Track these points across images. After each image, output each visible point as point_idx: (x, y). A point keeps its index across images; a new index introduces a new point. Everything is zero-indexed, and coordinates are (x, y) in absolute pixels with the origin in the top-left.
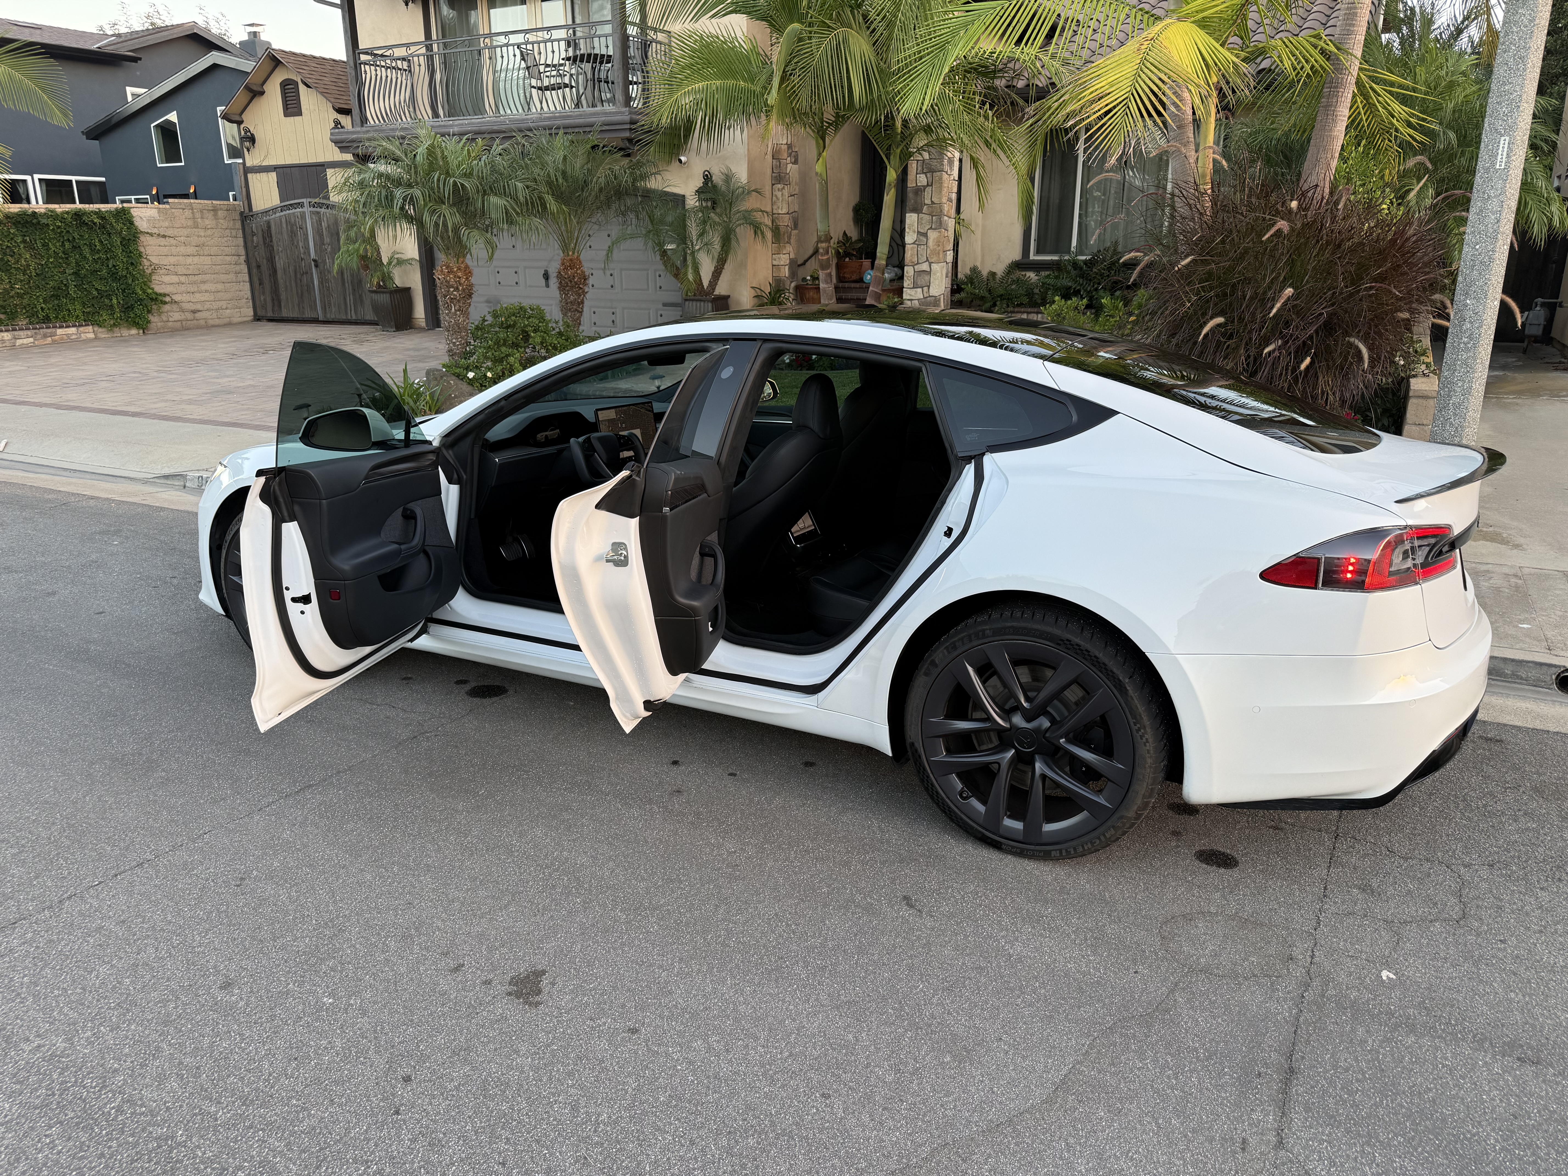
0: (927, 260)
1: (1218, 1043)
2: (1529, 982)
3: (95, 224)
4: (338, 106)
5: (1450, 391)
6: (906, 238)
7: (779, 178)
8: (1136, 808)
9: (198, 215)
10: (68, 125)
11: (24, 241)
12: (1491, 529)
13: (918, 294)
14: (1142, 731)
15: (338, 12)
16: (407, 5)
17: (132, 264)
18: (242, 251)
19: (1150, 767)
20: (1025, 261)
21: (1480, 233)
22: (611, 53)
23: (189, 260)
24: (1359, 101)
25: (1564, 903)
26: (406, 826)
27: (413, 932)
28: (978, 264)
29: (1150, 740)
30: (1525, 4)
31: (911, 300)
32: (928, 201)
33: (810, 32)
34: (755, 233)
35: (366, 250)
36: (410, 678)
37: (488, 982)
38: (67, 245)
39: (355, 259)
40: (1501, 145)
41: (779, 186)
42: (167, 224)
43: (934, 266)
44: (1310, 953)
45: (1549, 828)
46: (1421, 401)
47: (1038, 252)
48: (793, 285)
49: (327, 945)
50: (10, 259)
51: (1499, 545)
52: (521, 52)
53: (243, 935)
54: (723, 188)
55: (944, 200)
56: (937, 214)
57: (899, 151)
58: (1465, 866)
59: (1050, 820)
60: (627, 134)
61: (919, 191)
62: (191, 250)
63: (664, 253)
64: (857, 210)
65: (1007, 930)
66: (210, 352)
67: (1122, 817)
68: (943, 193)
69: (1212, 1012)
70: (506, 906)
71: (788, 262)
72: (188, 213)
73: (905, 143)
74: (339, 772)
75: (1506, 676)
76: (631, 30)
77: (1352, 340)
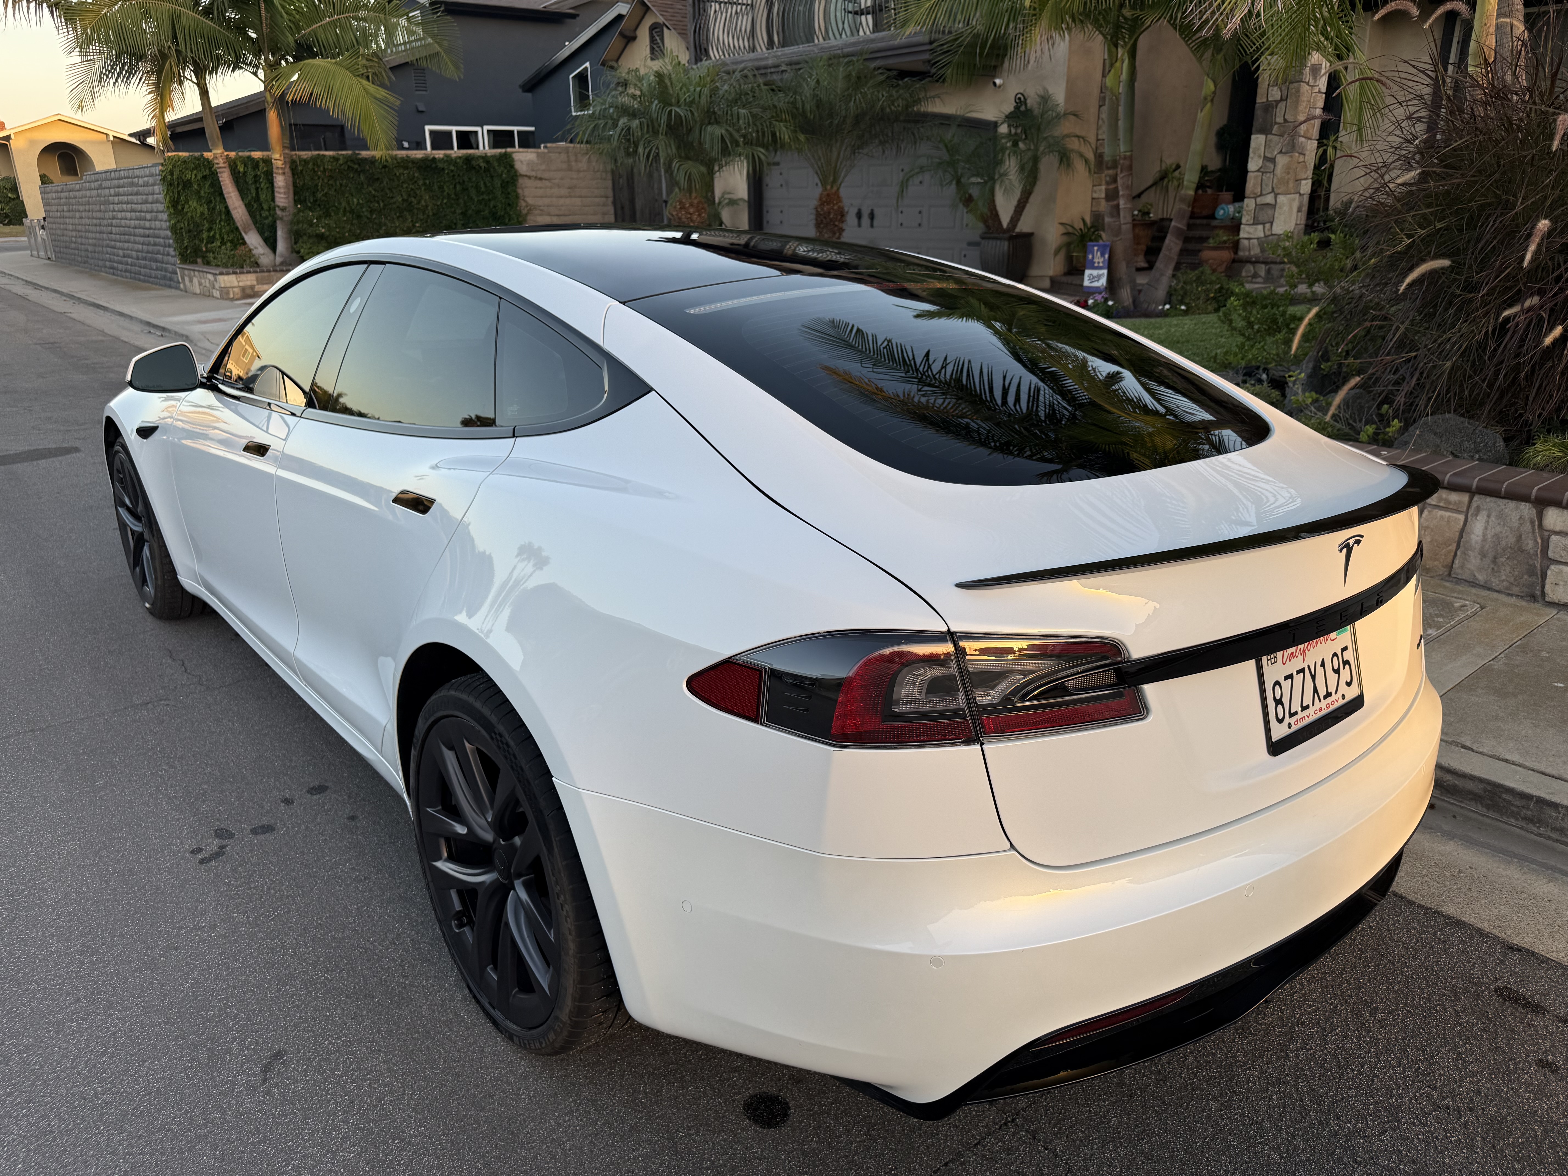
3: (480, 167)
6: (1249, 165)
9: (573, 158)
11: (425, 184)
13: (1259, 231)
17: (509, 205)
18: (610, 193)
23: (562, 201)
31: (1249, 239)
32: (1280, 120)
38: (458, 187)
42: (543, 167)
43: (1281, 199)
50: (413, 199)
54: (1036, 112)
55: (1302, 118)
56: (1290, 134)
61: (1270, 107)
62: (564, 192)
63: (960, 185)
64: (1221, 134)
68: (1301, 108)
72: (563, 156)
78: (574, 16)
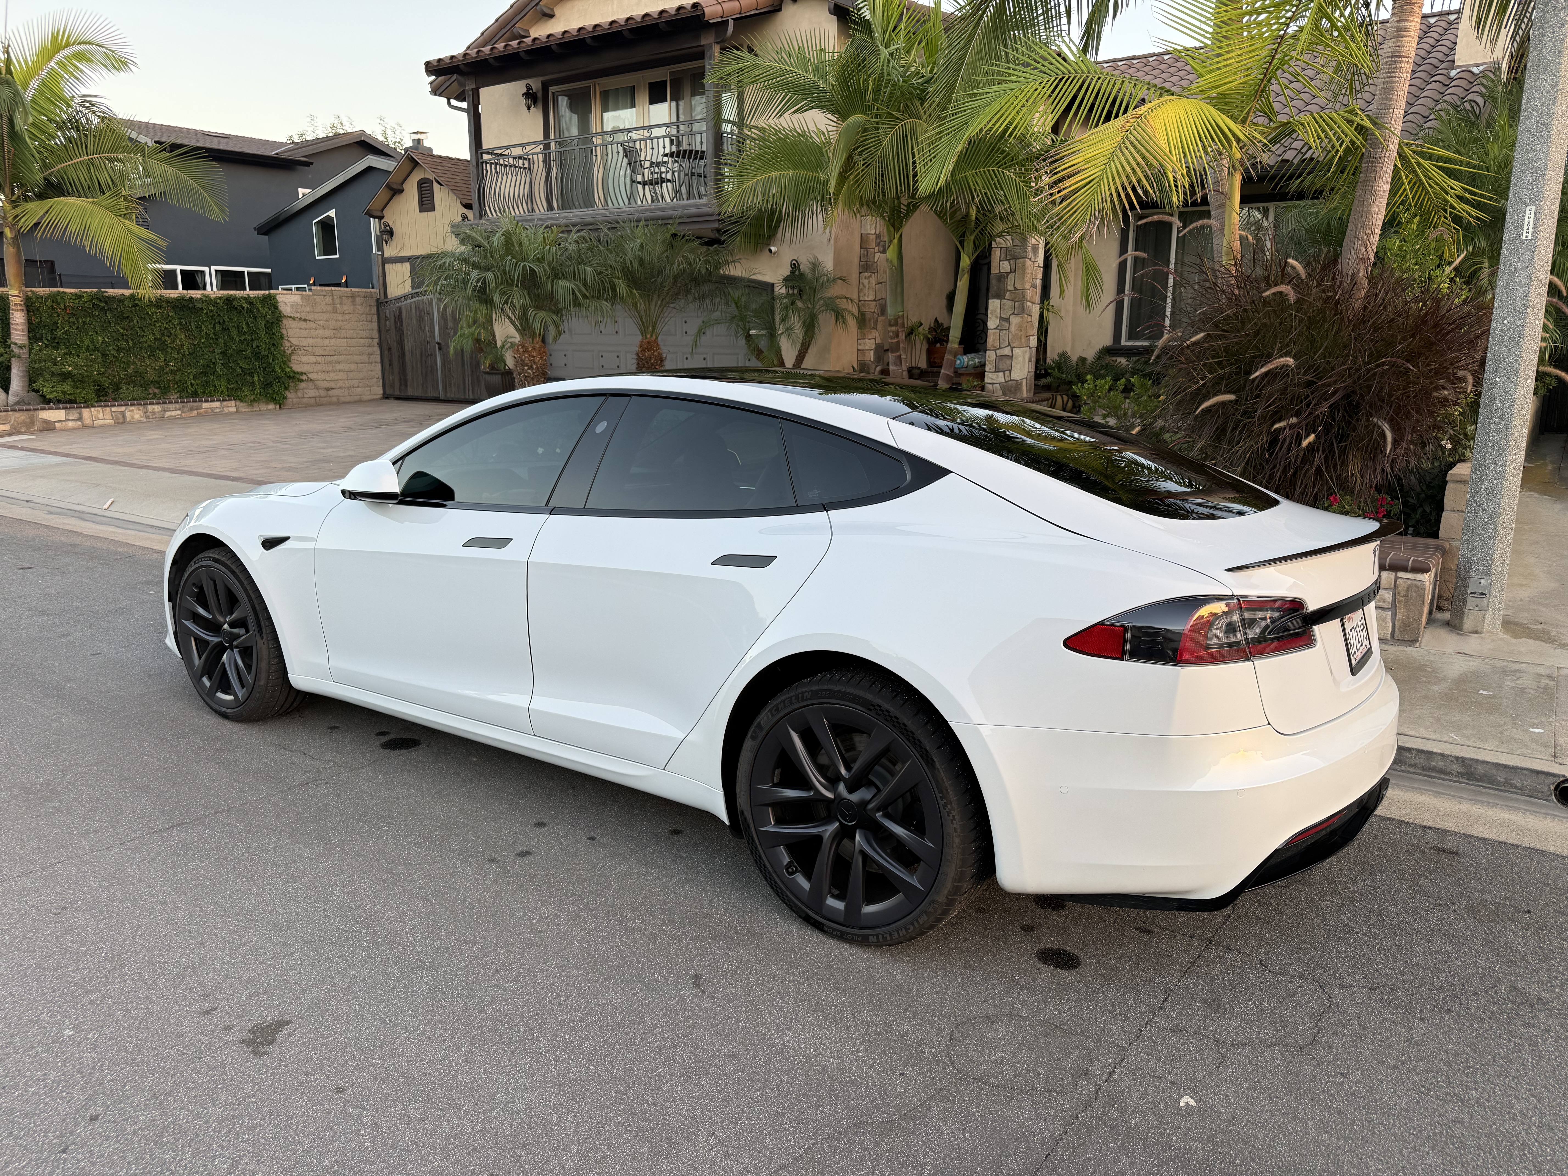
0: (1009, 345)
1: (952, 1160)
2: (1353, 1123)
3: (243, 308)
4: (464, 202)
5: (1482, 475)
6: (989, 324)
7: (866, 266)
9: (337, 301)
10: (224, 220)
11: (180, 324)
12: (1540, 626)
13: (1000, 378)
14: (949, 807)
15: (465, 115)
16: (529, 109)
17: (274, 345)
18: (376, 334)
19: (958, 847)
20: (1117, 346)
21: (1507, 307)
22: (704, 149)
23: (327, 342)
24: (1403, 176)
25: (1441, 1037)
26: (246, 868)
27: (188, 972)
28: (1069, 351)
29: (957, 818)
30: (1545, 70)
31: (993, 384)
32: (1010, 288)
33: (877, 123)
34: (838, 320)
35: (479, 333)
36: (338, 727)
37: (228, 1028)
38: (218, 327)
39: (470, 342)
40: (1527, 215)
41: (866, 274)
42: (308, 309)
43: (1016, 351)
44: (1110, 1069)
45: (1465, 953)
46: (1459, 486)
47: (1130, 337)
48: (878, 368)
49: (102, 978)
50: (167, 339)
51: (1543, 644)
52: (625, 150)
53: (32, 962)
54: (810, 276)
55: (1027, 286)
56: (1019, 299)
57: (972, 237)
58: (1342, 987)
59: (870, 902)
60: (716, 225)
61: (1002, 277)
62: (328, 333)
63: (748, 337)
65: (785, 1018)
66: (329, 426)
67: (933, 902)
68: (1026, 279)
69: (963, 1125)
70: (291, 954)
71: (873, 347)
72: (328, 299)
73: (979, 229)
74: (216, 813)
75: (1498, 783)
76: (727, 128)
77: (1375, 420)
78: (308, 164)
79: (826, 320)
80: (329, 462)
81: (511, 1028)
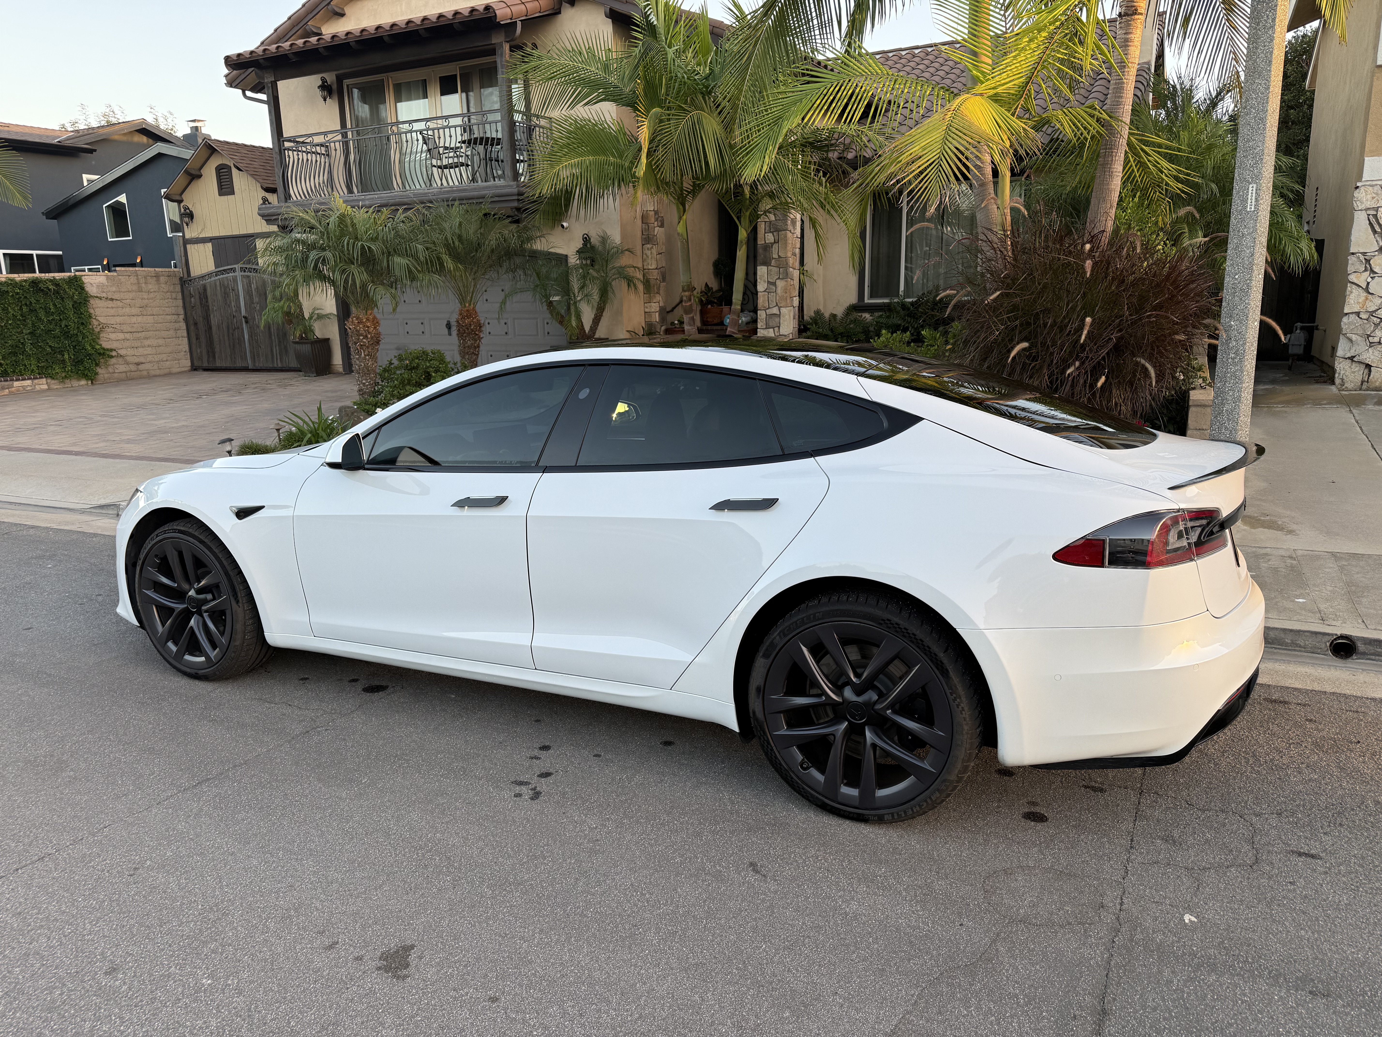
0: (777, 305)
1: (1036, 989)
2: (1317, 919)
3: (50, 290)
4: (265, 186)
5: (1223, 400)
6: (758, 287)
7: (648, 239)
8: (956, 771)
9: (142, 281)
10: (27, 206)
12: (1268, 518)
13: (770, 332)
14: (958, 700)
15: (265, 107)
16: (325, 100)
17: (83, 324)
18: (181, 311)
19: (967, 733)
20: (861, 304)
21: (1238, 265)
22: (500, 136)
23: (134, 319)
24: (1132, 160)
25: (1346, 846)
26: (294, 814)
27: (292, 913)
28: (821, 308)
29: (966, 709)
30: (1260, 76)
32: (775, 256)
33: (669, 115)
34: (629, 285)
35: (289, 307)
36: (307, 679)
37: (359, 959)
38: (25, 309)
39: (280, 315)
40: (1250, 192)
41: (649, 246)
42: (114, 289)
43: (783, 310)
44: (1118, 901)
45: (1329, 778)
46: (1199, 409)
47: (872, 296)
48: (663, 328)
49: (210, 928)
51: (1276, 532)
52: (423, 137)
53: (132, 922)
54: (600, 248)
55: (789, 254)
56: (783, 266)
57: (748, 213)
58: (1256, 815)
59: (882, 786)
60: (515, 204)
61: (767, 247)
62: (135, 311)
63: (550, 304)
64: (716, 265)
65: (844, 890)
66: (149, 398)
67: (945, 781)
68: (788, 248)
69: (1030, 959)
70: (381, 886)
71: (658, 309)
72: (133, 279)
73: (753, 207)
74: (235, 766)
75: (1287, 645)
76: (518, 117)
77: (1138, 359)
78: (91, 151)
79: (619, 286)
80: (166, 432)
81: (616, 927)
